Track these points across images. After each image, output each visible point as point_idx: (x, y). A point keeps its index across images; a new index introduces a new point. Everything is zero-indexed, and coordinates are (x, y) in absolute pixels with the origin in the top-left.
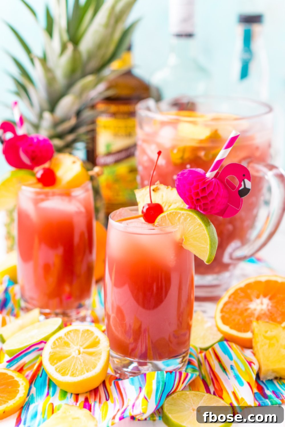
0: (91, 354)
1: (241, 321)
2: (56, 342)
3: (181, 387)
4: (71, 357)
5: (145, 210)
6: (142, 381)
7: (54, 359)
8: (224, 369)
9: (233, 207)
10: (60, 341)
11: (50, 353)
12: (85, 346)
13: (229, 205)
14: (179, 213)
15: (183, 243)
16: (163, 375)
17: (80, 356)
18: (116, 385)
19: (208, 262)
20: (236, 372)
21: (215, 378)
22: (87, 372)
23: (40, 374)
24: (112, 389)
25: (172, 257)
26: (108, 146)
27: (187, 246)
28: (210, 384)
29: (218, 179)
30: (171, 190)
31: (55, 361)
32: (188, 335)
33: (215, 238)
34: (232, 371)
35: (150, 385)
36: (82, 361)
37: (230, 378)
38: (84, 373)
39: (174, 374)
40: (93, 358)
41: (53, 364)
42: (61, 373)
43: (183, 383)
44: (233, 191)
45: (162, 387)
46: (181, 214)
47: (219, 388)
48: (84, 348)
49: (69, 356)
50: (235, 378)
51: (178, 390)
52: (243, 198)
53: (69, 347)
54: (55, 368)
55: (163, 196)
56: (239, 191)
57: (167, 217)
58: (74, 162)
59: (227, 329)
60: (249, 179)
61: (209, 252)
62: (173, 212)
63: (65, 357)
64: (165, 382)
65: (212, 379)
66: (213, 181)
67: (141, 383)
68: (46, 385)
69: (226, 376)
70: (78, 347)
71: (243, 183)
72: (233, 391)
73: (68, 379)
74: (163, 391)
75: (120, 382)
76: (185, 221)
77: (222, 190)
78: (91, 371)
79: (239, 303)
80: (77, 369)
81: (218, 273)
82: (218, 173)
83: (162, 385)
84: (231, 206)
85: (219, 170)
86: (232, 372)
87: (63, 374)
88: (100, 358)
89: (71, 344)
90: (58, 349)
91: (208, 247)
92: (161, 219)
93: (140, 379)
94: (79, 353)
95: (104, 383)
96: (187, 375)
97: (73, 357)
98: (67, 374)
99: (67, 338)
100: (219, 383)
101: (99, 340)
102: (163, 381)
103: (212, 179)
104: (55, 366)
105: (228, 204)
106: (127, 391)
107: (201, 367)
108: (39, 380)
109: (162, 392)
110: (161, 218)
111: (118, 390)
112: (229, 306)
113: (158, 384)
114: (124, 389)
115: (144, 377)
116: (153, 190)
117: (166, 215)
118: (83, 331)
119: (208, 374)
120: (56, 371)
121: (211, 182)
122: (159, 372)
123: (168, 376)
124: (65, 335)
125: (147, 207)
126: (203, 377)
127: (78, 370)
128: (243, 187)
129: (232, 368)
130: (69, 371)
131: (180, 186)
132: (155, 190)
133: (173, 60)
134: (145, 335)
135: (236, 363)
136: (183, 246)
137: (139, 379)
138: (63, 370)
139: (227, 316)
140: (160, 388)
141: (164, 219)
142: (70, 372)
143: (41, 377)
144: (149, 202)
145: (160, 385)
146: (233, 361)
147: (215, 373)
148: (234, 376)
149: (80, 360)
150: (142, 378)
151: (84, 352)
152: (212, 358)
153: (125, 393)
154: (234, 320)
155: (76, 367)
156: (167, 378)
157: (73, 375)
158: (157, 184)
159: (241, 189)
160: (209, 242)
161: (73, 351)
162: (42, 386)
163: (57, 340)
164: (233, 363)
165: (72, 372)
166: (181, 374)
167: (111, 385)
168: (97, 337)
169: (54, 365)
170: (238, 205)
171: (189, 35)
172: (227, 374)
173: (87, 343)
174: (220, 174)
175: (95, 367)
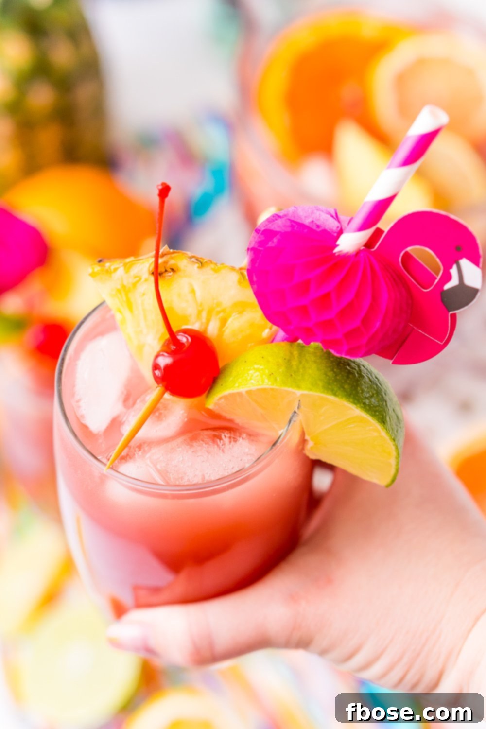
9: (427, 334)
44: (425, 291)
52: (455, 311)
56: (444, 293)
71: (454, 271)
128: (454, 282)
159: (448, 287)
170: (440, 329)
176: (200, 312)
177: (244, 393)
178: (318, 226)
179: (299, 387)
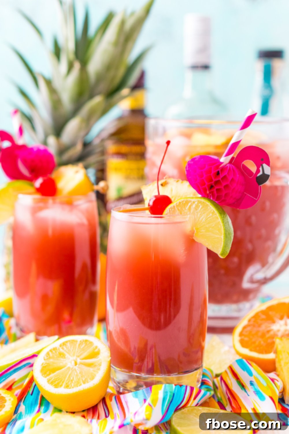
0: (89, 365)
1: (262, 342)
2: (50, 353)
3: (192, 403)
4: (65, 368)
5: (151, 204)
6: (147, 393)
7: (46, 370)
8: (243, 386)
9: (251, 196)
10: (54, 351)
11: (43, 364)
12: (82, 356)
13: (246, 195)
14: (190, 201)
15: (194, 235)
16: (172, 387)
17: (76, 367)
18: (117, 399)
19: (222, 254)
20: (256, 388)
21: (232, 396)
22: (84, 383)
23: (31, 391)
24: (113, 404)
25: (182, 251)
26: (119, 190)
27: (198, 239)
28: (227, 405)
29: (233, 164)
30: (182, 182)
31: (48, 373)
32: (200, 353)
33: (231, 228)
34: (252, 386)
35: (157, 394)
36: (78, 372)
37: (249, 395)
38: (81, 385)
39: (184, 388)
40: (91, 369)
41: (46, 375)
42: (53, 385)
43: (195, 399)
44: (250, 178)
45: (170, 397)
46: (192, 202)
47: (237, 407)
48: (82, 359)
49: (64, 367)
50: (255, 394)
51: (189, 405)
52: (261, 185)
53: (65, 358)
54: (48, 379)
55: (172, 190)
56: (257, 178)
57: (176, 208)
58: (77, 172)
59: (246, 352)
61: (224, 243)
62: (183, 202)
63: (60, 368)
64: (173, 393)
65: (229, 399)
66: (228, 166)
67: (146, 395)
68: (37, 404)
69: (246, 393)
70: (75, 358)
71: (261, 169)
72: (253, 408)
73: (62, 391)
74: (171, 402)
75: (122, 396)
76: (196, 210)
77: (238, 175)
78: (88, 382)
79: (260, 326)
80: (72, 380)
81: (237, 302)
82: (233, 158)
83: (170, 396)
84: (247, 195)
85: (234, 155)
86: (252, 388)
87: (56, 386)
88: (99, 369)
89: (67, 355)
90: (51, 360)
91: (223, 237)
92: (170, 211)
93: (145, 392)
94: (76, 364)
95: (104, 400)
96: (199, 392)
97: (69, 368)
98: (61, 386)
99: (63, 349)
100: (237, 401)
101: (99, 350)
102: (171, 392)
103: (227, 164)
104: (48, 377)
105: (245, 193)
106: (129, 404)
107: (216, 390)
108: (29, 398)
109: (169, 402)
110: (169, 209)
111: (119, 405)
112: (249, 329)
113: (166, 394)
114: (126, 403)
115: (150, 390)
116: (162, 185)
117: (175, 205)
118: (81, 341)
119: (224, 395)
120: (49, 383)
121: (225, 168)
122: (167, 385)
123: (177, 389)
124: (60, 346)
125: (154, 199)
126: (218, 399)
127: (73, 382)
128: (261, 173)
129: (252, 384)
130: (63, 382)
131: (191, 171)
132: (163, 185)
133: (188, 92)
134: (151, 351)
135: (255, 378)
136: (194, 238)
137: (143, 392)
138: (57, 382)
139: (246, 339)
140: (167, 398)
141: (173, 210)
142: (64, 384)
143: (32, 394)
144: (157, 194)
145: (167, 395)
146: (253, 377)
147: (233, 392)
148: (254, 392)
149: (76, 371)
150: (147, 391)
151: (81, 363)
152: (229, 377)
153: (128, 407)
154: (254, 343)
155: (72, 378)
156: (176, 390)
157: (67, 387)
158: (166, 178)
159: (259, 175)
160: (223, 231)
161: (69, 361)
162: (32, 405)
163: (51, 351)
164: (252, 379)
165: (67, 384)
166: (192, 389)
167: (111, 400)
168: (96, 347)
169: (46, 377)
170: (256, 193)
171: (206, 67)
172: (246, 391)
173: (85, 354)
174: (235, 159)
175: (93, 378)
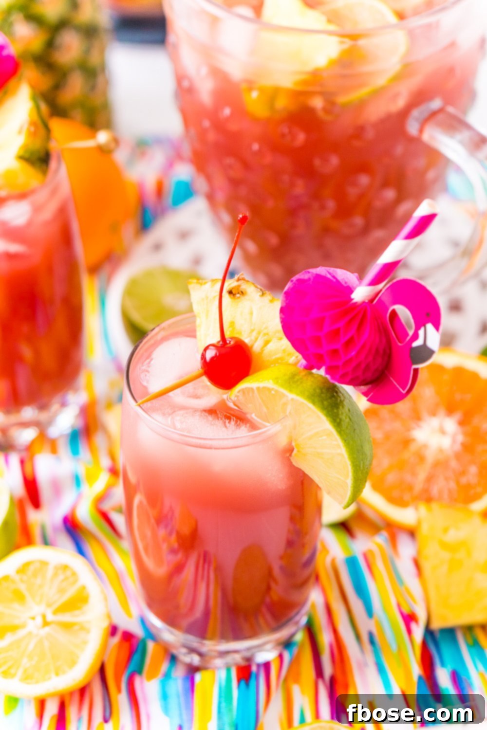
10: (4, 585)
12: (56, 606)
17: (45, 632)
22: (57, 674)
38: (50, 677)
44: (400, 344)
48: (55, 612)
52: (417, 367)
53: (24, 604)
55: (251, 313)
56: (412, 350)
60: (437, 326)
64: (235, 723)
70: (43, 608)
71: (421, 332)
78: (64, 673)
87: (7, 675)
88: (85, 643)
89: (29, 598)
94: (46, 623)
97: (30, 633)
98: (15, 674)
101: (88, 596)
116: (230, 292)
118: (55, 567)
128: (420, 342)
130: (18, 666)
132: (233, 292)
138: (7, 665)
141: (251, 395)
142: (21, 670)
151: (54, 622)
157: (27, 679)
158: (239, 279)
159: (416, 344)
161: (31, 616)
165: (25, 671)
168: (84, 588)
175: (72, 662)
176: (252, 331)
177: (255, 388)
178: (346, 283)
179: (291, 391)
